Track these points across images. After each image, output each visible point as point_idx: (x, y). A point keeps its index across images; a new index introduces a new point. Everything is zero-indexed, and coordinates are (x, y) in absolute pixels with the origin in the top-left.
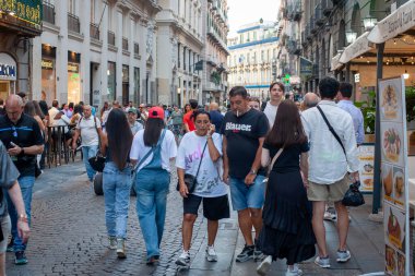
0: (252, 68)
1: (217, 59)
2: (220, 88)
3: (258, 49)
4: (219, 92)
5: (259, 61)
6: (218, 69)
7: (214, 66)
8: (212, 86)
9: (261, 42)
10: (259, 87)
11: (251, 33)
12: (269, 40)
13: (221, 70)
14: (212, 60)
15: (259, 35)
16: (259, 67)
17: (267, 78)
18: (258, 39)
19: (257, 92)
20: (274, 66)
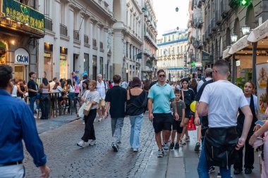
0: (171, 57)
1: (150, 52)
2: (152, 69)
3: (175, 46)
4: (151, 72)
5: (176, 53)
6: (151, 58)
7: (148, 56)
8: (147, 69)
9: (177, 41)
10: (176, 69)
11: (171, 36)
12: (182, 40)
13: (153, 58)
14: (147, 52)
15: (176, 37)
16: (176, 57)
17: (181, 63)
18: (175, 39)
19: (174, 72)
20: (185, 56)
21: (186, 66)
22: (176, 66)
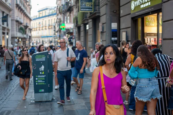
0: (44, 28)
1: (24, 20)
2: (25, 36)
3: (47, 19)
4: (25, 38)
5: (47, 25)
6: (25, 26)
7: (21, 24)
8: (19, 35)
9: (49, 16)
10: (47, 37)
11: (44, 12)
12: (52, 15)
13: (26, 27)
14: (18, 19)
15: (47, 12)
16: (47, 28)
17: (51, 32)
18: (47, 14)
19: (46, 40)
20: (55, 27)
21: (55, 34)
22: (48, 35)
